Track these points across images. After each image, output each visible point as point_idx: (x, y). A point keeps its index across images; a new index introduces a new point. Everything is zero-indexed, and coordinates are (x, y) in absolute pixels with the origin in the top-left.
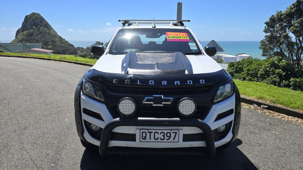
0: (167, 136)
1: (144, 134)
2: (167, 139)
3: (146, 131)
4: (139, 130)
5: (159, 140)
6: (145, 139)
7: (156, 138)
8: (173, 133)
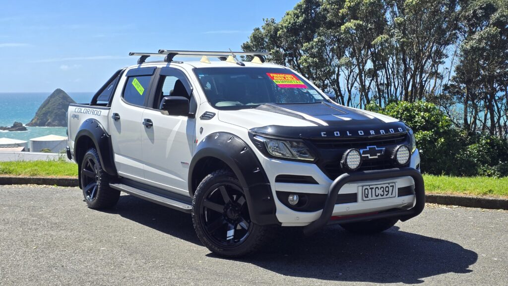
0: (386, 191)
1: (366, 191)
2: (386, 195)
3: (368, 187)
4: (361, 187)
5: (380, 197)
6: (367, 197)
7: (377, 194)
8: (391, 186)
